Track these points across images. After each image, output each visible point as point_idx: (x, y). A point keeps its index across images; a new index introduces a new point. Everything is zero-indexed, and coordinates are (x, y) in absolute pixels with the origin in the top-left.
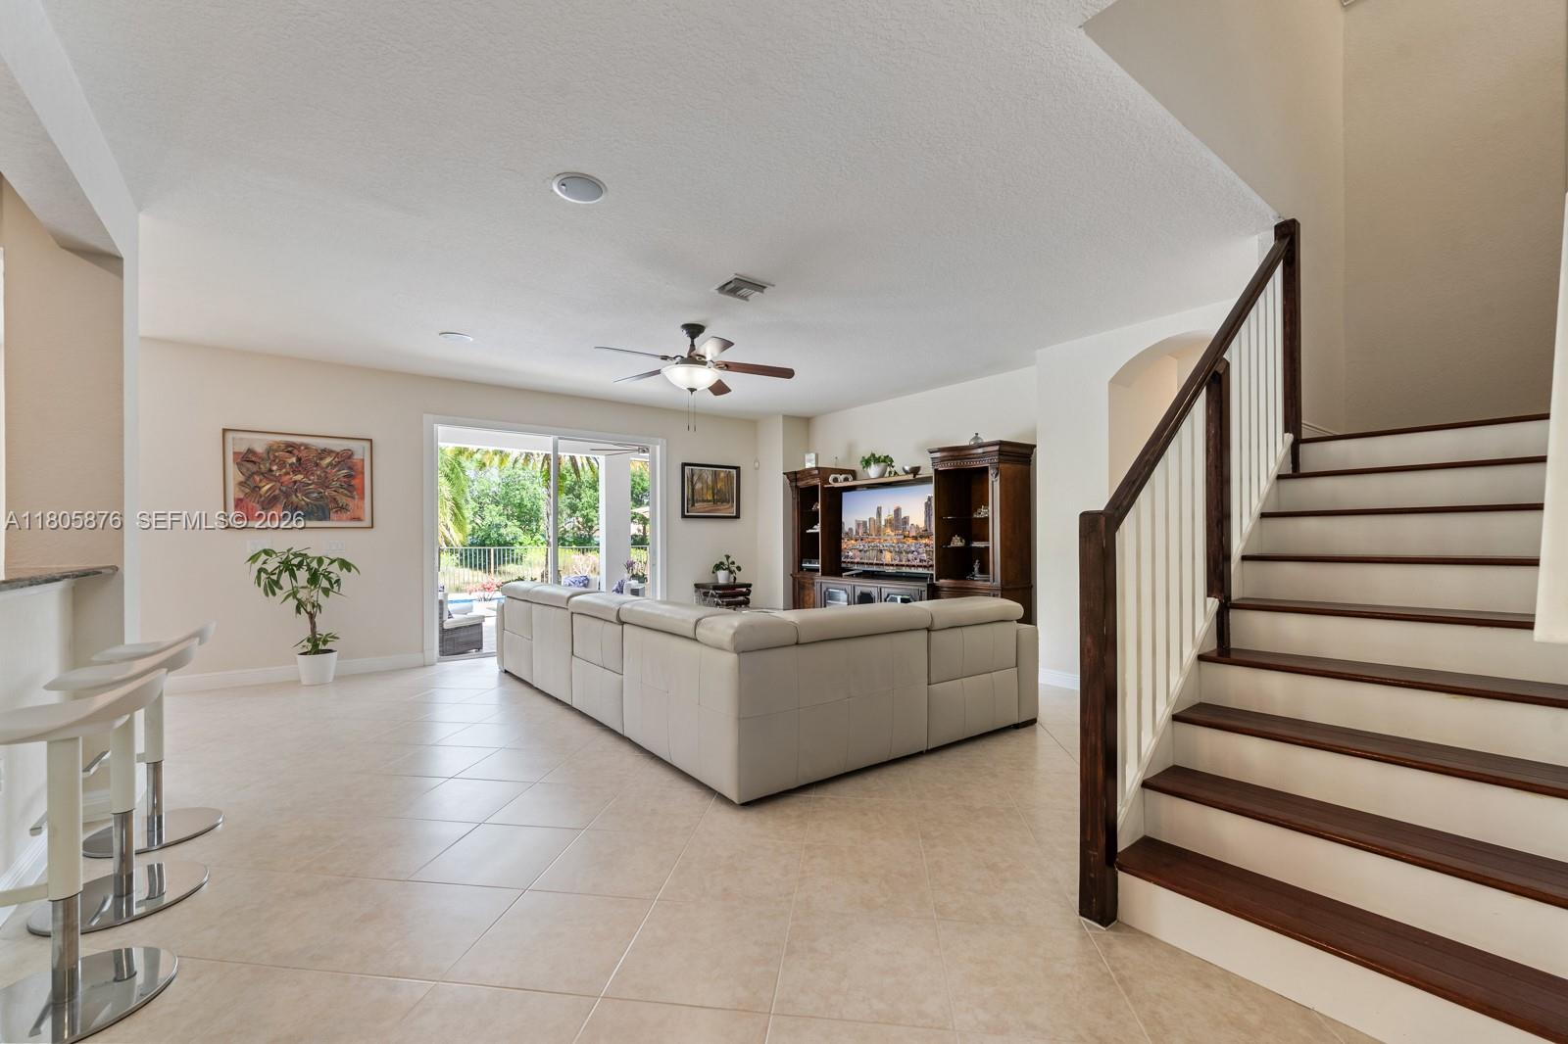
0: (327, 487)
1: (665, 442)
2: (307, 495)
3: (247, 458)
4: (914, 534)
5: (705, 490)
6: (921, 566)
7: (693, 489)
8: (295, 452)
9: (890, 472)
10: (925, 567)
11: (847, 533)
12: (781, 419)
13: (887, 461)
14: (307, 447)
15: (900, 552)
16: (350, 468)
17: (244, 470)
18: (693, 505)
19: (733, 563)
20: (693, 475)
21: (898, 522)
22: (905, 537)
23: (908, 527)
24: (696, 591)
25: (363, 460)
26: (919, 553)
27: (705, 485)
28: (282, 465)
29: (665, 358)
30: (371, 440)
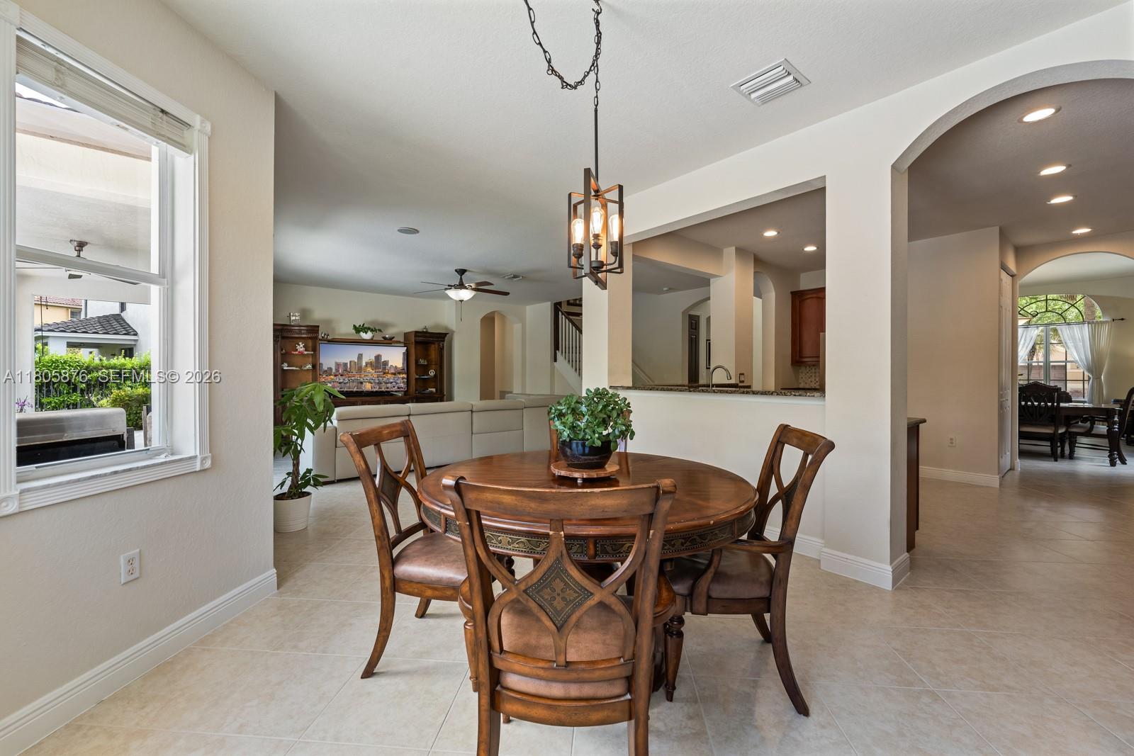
4: (394, 372)
11: (326, 371)
15: (379, 383)
23: (388, 368)
26: (396, 383)
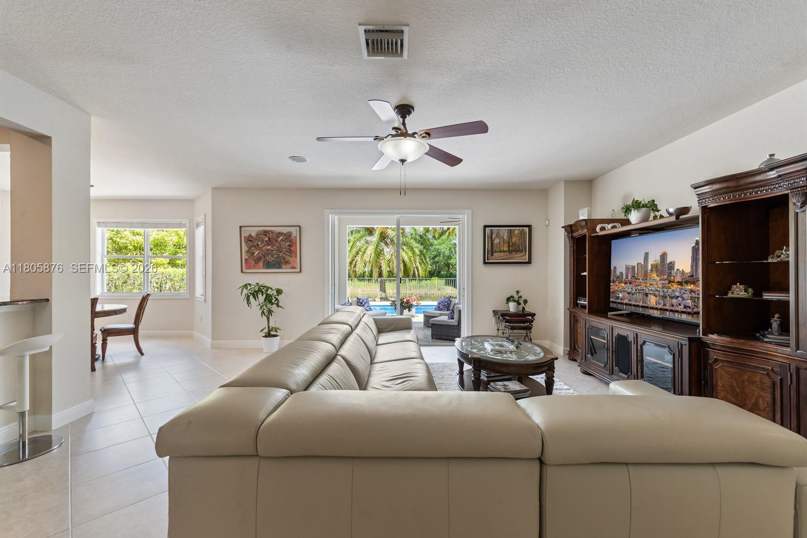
0: (281, 252)
1: (470, 211)
2: (272, 256)
3: (249, 239)
4: (680, 280)
5: (502, 244)
6: (685, 312)
7: (492, 244)
8: (268, 235)
9: (655, 217)
10: (689, 313)
12: (562, 185)
13: (652, 206)
14: (272, 232)
15: (664, 297)
16: (290, 241)
17: (248, 245)
18: (492, 255)
19: (521, 297)
20: (492, 234)
21: (665, 267)
22: (670, 282)
23: (673, 273)
24: (494, 316)
25: (296, 237)
26: (683, 299)
27: (502, 241)
28: (262, 241)
29: (376, 138)
30: (300, 226)
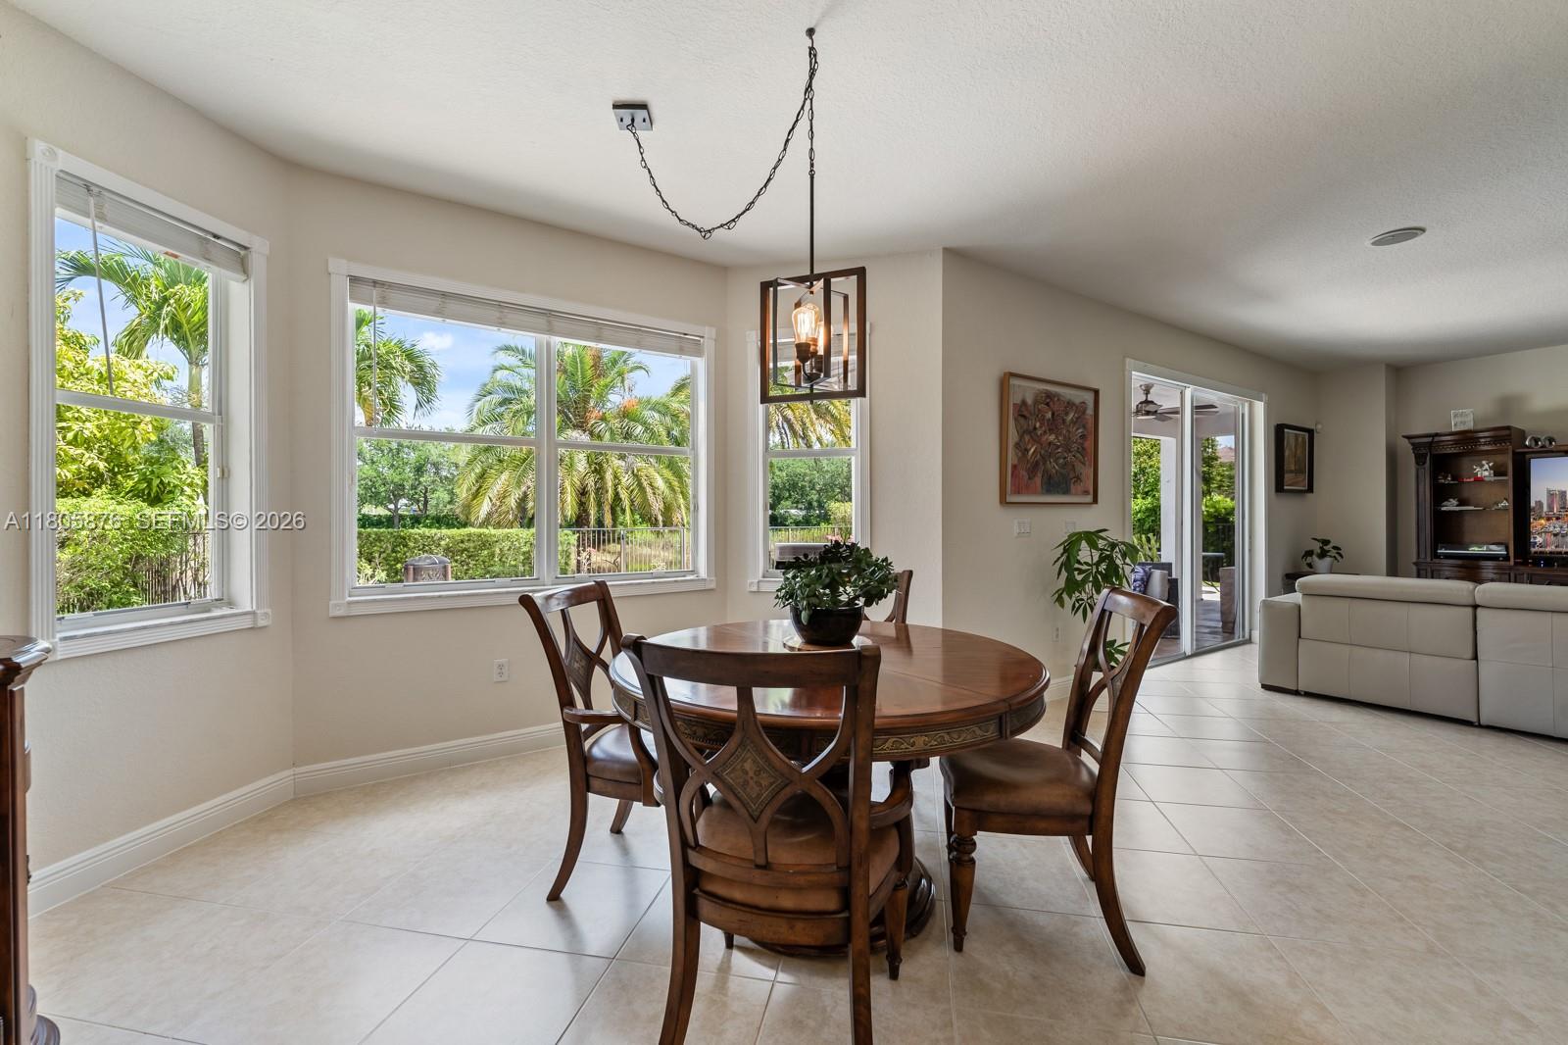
0: (1070, 452)
2: (1056, 461)
3: (1022, 412)
8: (1051, 404)
14: (1059, 399)
16: (1084, 427)
17: (1019, 429)
25: (1092, 416)
30: (1096, 392)
